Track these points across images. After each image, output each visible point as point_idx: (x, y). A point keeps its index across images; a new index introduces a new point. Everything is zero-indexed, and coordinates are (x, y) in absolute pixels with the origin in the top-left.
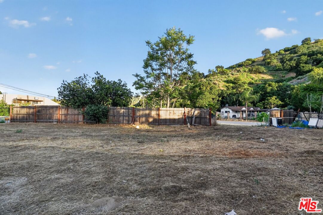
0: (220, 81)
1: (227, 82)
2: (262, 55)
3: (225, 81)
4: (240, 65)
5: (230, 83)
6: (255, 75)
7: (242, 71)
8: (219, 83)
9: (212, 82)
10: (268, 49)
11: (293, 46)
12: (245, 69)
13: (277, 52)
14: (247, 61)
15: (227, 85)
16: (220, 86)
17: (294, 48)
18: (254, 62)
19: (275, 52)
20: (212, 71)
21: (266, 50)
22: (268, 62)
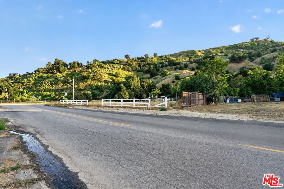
0: (105, 73)
1: (110, 74)
2: (124, 58)
3: (108, 74)
4: (112, 62)
5: (113, 76)
6: (126, 72)
7: (116, 67)
8: (104, 74)
9: (98, 73)
10: (128, 55)
11: (142, 57)
12: (118, 66)
13: (133, 58)
14: (116, 60)
15: (111, 77)
16: (105, 77)
17: (142, 59)
18: (120, 62)
19: (132, 58)
20: (90, 63)
21: (127, 55)
22: (131, 64)
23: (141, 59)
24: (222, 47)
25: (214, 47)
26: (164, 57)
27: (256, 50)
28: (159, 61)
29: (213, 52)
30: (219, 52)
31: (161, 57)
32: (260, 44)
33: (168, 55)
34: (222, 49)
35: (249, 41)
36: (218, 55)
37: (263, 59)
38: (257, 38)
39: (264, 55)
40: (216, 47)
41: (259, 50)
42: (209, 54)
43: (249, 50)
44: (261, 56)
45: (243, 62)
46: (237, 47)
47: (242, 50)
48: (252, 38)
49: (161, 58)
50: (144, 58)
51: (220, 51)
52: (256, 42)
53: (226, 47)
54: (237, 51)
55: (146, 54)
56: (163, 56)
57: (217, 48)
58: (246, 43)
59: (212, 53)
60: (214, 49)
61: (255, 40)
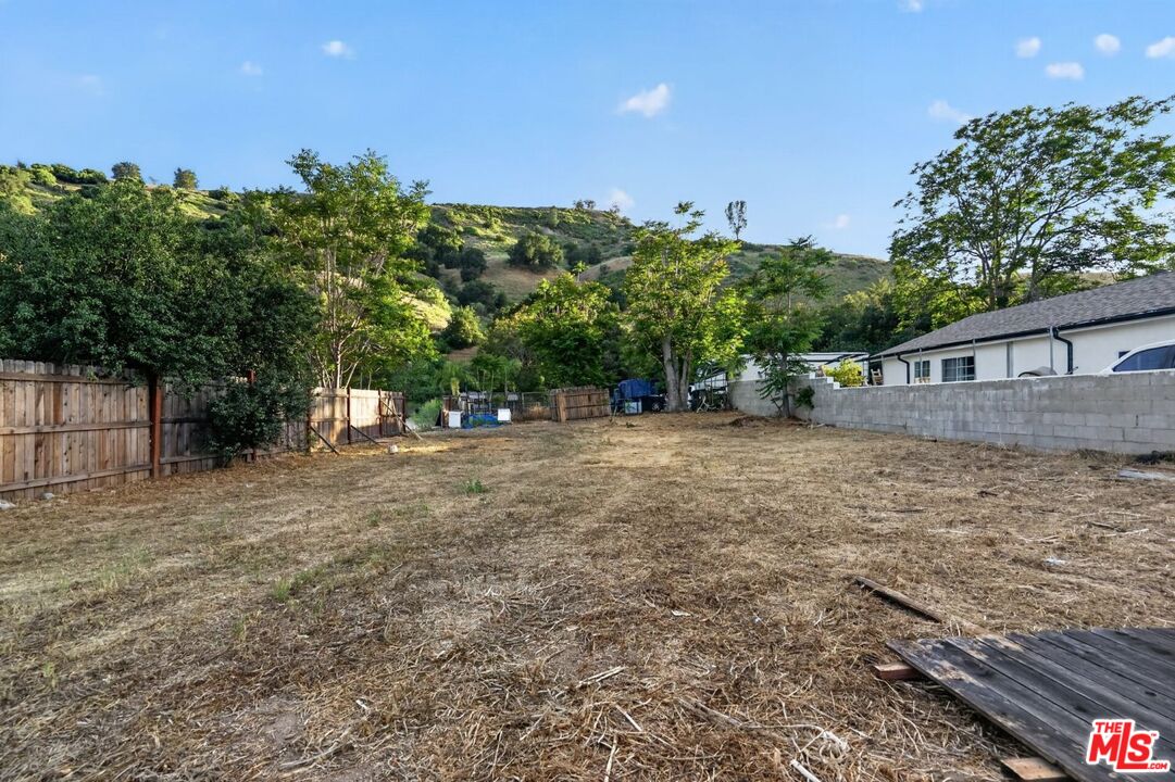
11: (87, 171)
13: (23, 166)
17: (91, 181)
23: (81, 181)
24: (490, 208)
25: (462, 203)
26: (237, 201)
27: (588, 242)
28: (205, 216)
29: (457, 218)
30: (478, 225)
31: (218, 195)
32: (597, 223)
33: (261, 196)
34: (487, 213)
35: (570, 206)
36: (474, 234)
37: (604, 269)
38: (590, 203)
39: (607, 259)
40: (470, 203)
41: (594, 241)
42: (441, 225)
43: (570, 235)
44: (599, 262)
45: (549, 272)
46: (536, 217)
47: (550, 232)
48: (577, 201)
49: (216, 202)
50: (106, 182)
51: (482, 222)
52: (588, 213)
53: (504, 209)
54: (537, 231)
55: (124, 164)
56: (230, 191)
57: (472, 207)
58: (563, 210)
59: (453, 224)
60: (461, 208)
61: (585, 207)
